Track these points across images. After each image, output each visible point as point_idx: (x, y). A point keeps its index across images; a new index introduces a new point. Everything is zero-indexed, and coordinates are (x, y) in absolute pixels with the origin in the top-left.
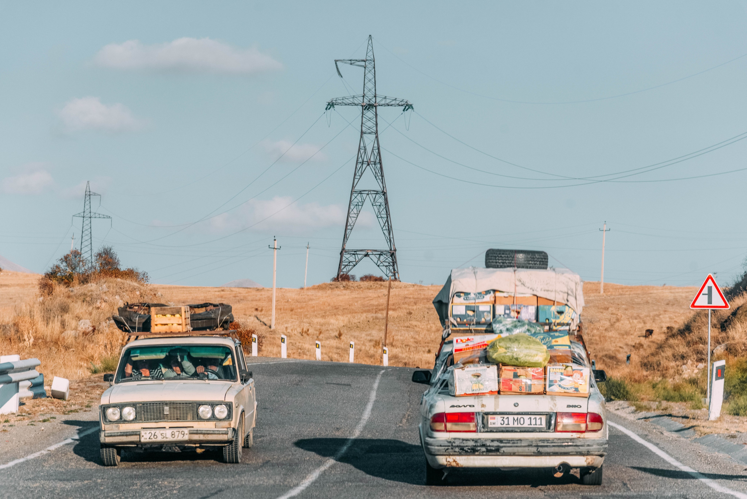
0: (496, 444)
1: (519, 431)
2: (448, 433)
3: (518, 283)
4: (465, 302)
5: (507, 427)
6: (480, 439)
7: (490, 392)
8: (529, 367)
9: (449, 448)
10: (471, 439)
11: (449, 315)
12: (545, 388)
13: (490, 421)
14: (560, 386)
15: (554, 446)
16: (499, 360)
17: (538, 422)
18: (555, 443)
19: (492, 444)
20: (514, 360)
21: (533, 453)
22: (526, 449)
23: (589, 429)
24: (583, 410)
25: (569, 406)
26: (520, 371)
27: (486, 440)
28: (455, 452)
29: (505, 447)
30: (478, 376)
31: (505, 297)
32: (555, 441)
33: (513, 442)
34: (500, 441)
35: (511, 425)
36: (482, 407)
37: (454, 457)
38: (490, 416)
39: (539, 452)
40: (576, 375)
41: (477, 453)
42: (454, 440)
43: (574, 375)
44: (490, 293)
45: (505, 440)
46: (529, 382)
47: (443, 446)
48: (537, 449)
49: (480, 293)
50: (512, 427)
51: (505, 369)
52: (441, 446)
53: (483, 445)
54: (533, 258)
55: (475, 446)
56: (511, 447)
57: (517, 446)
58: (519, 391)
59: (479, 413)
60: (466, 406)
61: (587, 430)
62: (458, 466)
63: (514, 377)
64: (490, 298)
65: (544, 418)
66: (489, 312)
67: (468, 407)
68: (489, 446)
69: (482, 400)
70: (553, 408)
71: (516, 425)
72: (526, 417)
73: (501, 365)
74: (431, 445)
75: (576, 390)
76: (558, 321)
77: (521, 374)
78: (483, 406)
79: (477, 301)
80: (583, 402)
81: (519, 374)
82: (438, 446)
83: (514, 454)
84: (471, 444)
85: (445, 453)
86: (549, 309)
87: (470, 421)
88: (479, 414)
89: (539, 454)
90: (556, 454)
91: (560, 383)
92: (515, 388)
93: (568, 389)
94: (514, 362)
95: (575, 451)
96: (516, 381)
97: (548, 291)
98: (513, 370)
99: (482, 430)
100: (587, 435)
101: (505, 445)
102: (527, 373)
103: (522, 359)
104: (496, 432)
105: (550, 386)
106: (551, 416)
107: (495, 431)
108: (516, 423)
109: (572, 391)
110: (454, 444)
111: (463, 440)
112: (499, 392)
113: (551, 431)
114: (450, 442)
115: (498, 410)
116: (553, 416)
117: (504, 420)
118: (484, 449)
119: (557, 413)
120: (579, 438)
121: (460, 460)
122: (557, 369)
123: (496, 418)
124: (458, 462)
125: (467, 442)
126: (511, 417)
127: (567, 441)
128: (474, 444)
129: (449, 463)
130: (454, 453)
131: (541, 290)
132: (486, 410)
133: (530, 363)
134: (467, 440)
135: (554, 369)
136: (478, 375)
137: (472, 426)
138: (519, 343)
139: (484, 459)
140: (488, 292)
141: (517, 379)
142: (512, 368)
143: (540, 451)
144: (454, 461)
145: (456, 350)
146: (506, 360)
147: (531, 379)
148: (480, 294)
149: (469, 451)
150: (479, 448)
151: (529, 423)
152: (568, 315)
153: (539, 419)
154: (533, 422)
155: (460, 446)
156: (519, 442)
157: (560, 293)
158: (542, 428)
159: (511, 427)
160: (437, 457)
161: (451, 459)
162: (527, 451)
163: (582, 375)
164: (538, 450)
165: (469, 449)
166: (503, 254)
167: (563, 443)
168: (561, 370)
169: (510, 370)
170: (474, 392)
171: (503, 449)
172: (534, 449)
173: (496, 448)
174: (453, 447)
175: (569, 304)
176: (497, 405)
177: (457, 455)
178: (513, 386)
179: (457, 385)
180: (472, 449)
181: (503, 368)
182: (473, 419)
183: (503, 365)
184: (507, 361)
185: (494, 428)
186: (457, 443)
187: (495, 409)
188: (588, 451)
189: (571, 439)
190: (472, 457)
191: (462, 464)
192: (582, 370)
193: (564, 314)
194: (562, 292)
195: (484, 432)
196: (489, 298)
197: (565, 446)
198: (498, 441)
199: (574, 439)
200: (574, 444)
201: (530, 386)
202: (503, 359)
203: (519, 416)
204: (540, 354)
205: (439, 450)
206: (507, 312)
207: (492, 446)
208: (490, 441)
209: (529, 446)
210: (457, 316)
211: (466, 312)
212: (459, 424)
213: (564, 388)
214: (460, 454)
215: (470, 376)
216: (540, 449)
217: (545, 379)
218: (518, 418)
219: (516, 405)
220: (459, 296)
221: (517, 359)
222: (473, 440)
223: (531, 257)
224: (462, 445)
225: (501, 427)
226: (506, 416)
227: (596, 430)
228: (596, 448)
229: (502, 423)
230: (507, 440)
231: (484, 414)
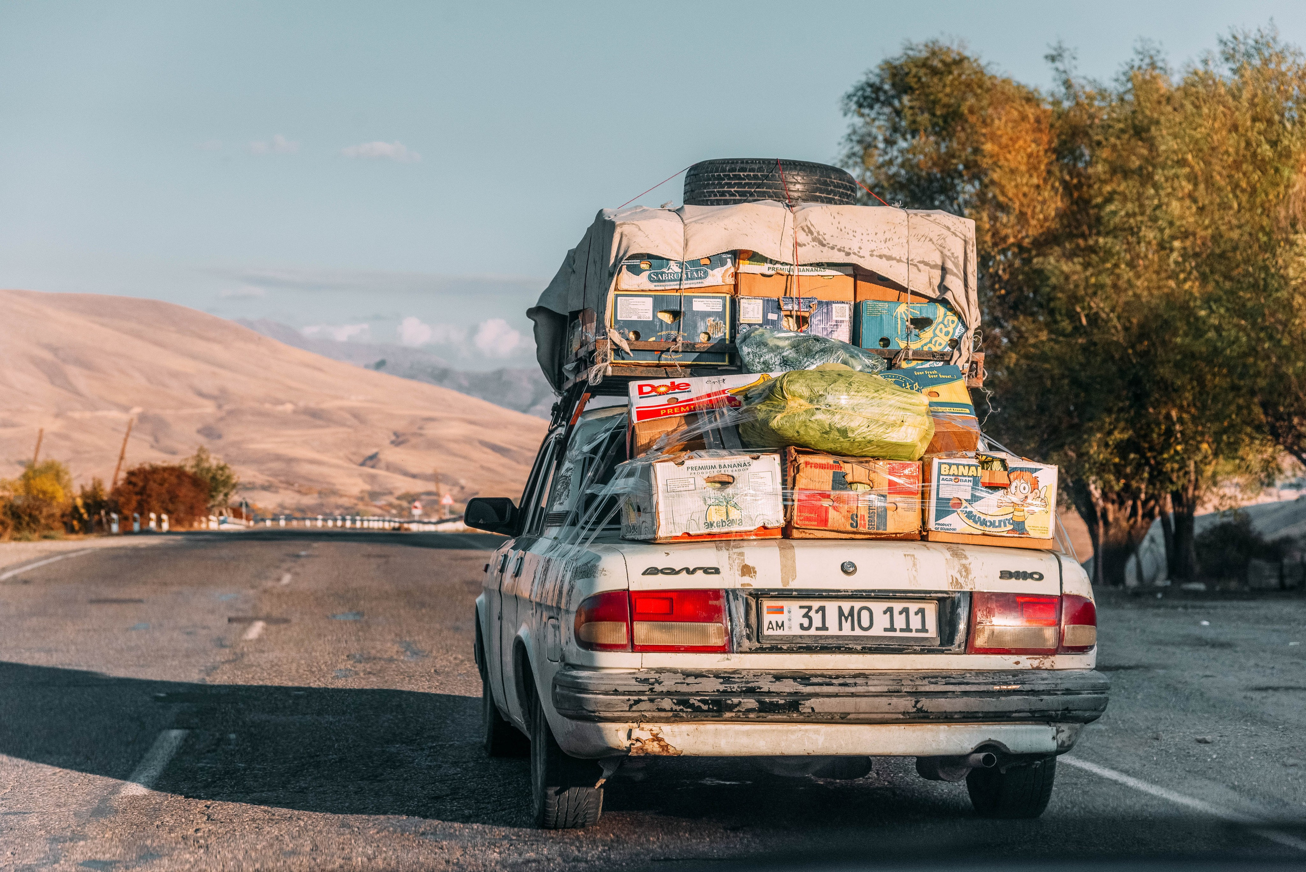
0: (788, 686)
1: (859, 648)
2: (638, 655)
3: (802, 237)
4: (652, 286)
5: (821, 637)
6: (735, 672)
7: (759, 529)
8: (877, 458)
9: (642, 698)
10: (709, 671)
11: (608, 324)
12: (924, 522)
13: (767, 618)
14: (970, 515)
15: (965, 693)
16: (790, 433)
17: (916, 622)
18: (967, 684)
19: (777, 687)
20: (835, 435)
21: (904, 713)
22: (884, 701)
23: (1065, 644)
24: (1048, 587)
25: (1006, 575)
26: (853, 471)
27: (759, 674)
28: (660, 710)
29: (816, 695)
30: (724, 484)
31: (763, 275)
32: (969, 678)
33: (841, 681)
34: (803, 678)
35: (833, 630)
36: (743, 574)
37: (655, 727)
38: (766, 604)
39: (920, 710)
40: (1020, 487)
41: (728, 715)
42: (657, 676)
43: (1014, 484)
44: (723, 263)
45: (816, 676)
46: (878, 503)
47: (624, 694)
48: (917, 702)
49: (695, 263)
50: (838, 637)
51: (807, 463)
52: (616, 692)
53: (750, 691)
54: (825, 183)
55: (725, 692)
56: (836, 695)
57: (853, 695)
58: (849, 528)
59: (734, 591)
60: (695, 570)
61: (1062, 648)
62: (665, 754)
63: (833, 488)
64: (723, 276)
65: (931, 609)
66: (721, 315)
67: (700, 573)
68: (769, 693)
69: (742, 554)
70: (961, 580)
71: (847, 630)
72: (878, 607)
73: (792, 449)
74: (585, 690)
75: (1019, 527)
76: (914, 346)
77: (856, 479)
78: (747, 570)
79: (686, 284)
80: (1045, 565)
81: (849, 478)
82: (606, 693)
83: (844, 719)
84: (712, 686)
85: (629, 714)
86: (890, 312)
87: (709, 619)
88: (736, 598)
89: (920, 717)
90: (968, 717)
91: (969, 509)
92: (836, 518)
93: (992, 524)
94: (834, 441)
95: (1027, 707)
96: (838, 499)
97: (889, 258)
98: (831, 467)
99: (746, 644)
100: (1063, 662)
101: (817, 689)
102: (872, 475)
103: (859, 431)
104: (790, 651)
105: (941, 514)
106: (955, 605)
107: (785, 647)
108: (847, 626)
109: (1004, 530)
110: (658, 688)
111: (687, 674)
112: (786, 532)
113: (954, 648)
114: (645, 681)
115: (795, 584)
116: (962, 604)
117: (812, 614)
118: (750, 703)
119: (975, 596)
120: (1038, 668)
121: (673, 735)
122: (961, 467)
123: (785, 610)
124: (668, 740)
125: (699, 680)
126: (832, 607)
127: (1004, 678)
128: (722, 688)
129: (639, 744)
130: (656, 714)
131: (872, 255)
132: (758, 582)
133: (881, 445)
134: (699, 675)
135: (954, 467)
136: (726, 479)
137: (713, 633)
138: (850, 384)
139: (748, 734)
140: (716, 260)
141: (844, 493)
142: (830, 460)
143: (925, 708)
144: (656, 738)
145: (642, 415)
146: (812, 433)
147: (885, 492)
148: (696, 267)
149: (705, 707)
150: (736, 700)
151: (888, 626)
152: (944, 330)
153: (916, 614)
154: (900, 622)
155: (677, 693)
156: (859, 681)
157: (921, 266)
158: (926, 639)
159: (832, 637)
160: (601, 725)
161: (643, 733)
162: (886, 708)
163: (1035, 485)
164: (919, 706)
165: (704, 702)
166: (743, 170)
167: (994, 684)
168: (973, 468)
169: (822, 466)
170: (715, 530)
171: (813, 702)
172: (906, 704)
173: (788, 699)
174: (654, 695)
175: (949, 296)
176: (789, 569)
177: (667, 720)
178: (832, 514)
179: (661, 508)
180: (716, 702)
181: (802, 459)
182: (718, 610)
183: (799, 452)
184: (812, 435)
185: (782, 638)
186: (668, 683)
187: (784, 581)
188: (1067, 709)
189: (1015, 673)
190: (710, 727)
191: (678, 748)
192: (1036, 470)
193: (934, 326)
194: (926, 264)
195: (751, 651)
196: (719, 276)
197: (1001, 693)
198: (795, 679)
199: (1022, 672)
200: (1027, 687)
201: (882, 515)
202: (802, 432)
203: (858, 605)
204: (910, 419)
205: (609, 705)
206: (772, 316)
207: (778, 694)
208: (770, 678)
209: (890, 693)
210: (629, 324)
211: (654, 316)
212: (672, 627)
213: (984, 523)
214: (676, 718)
215: (700, 482)
216: (925, 703)
217: (924, 495)
218: (852, 608)
219: (848, 569)
220: (635, 270)
221: (843, 432)
222: (717, 676)
223: (818, 180)
224: (683, 688)
225: (801, 637)
226: (816, 604)
227: (1086, 647)
228: (1088, 699)
229: (806, 625)
230: (823, 676)
231: (751, 594)
